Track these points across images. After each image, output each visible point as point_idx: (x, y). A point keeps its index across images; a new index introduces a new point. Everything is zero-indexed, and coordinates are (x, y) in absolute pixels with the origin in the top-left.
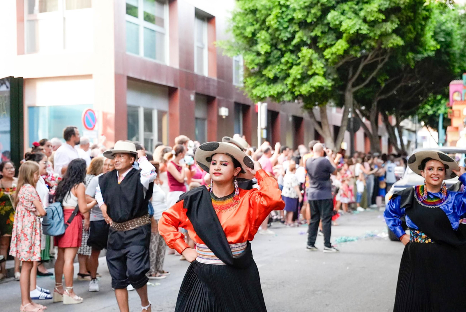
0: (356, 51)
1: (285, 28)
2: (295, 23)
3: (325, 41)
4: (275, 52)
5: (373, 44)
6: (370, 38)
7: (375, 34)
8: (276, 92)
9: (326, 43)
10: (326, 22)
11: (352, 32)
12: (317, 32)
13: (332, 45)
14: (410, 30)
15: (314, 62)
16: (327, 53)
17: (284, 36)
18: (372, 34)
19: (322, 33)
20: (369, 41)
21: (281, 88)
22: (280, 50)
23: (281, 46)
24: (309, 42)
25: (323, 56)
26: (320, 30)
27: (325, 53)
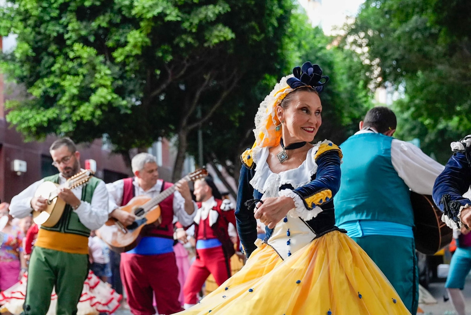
0: (165, 52)
1: (52, 19)
2: (71, 11)
3: (116, 38)
4: (46, 58)
5: (190, 40)
6: (185, 31)
7: (191, 23)
8: (45, 119)
9: (118, 41)
10: (116, 7)
11: (149, 15)
12: (102, 21)
13: (126, 43)
14: (253, 28)
15: (98, 68)
16: (119, 55)
17: (53, 29)
18: (186, 25)
19: (110, 22)
20: (184, 36)
21: (54, 112)
22: (52, 54)
23: (53, 48)
24: (92, 39)
25: (112, 60)
26: (107, 19)
27: (115, 54)
